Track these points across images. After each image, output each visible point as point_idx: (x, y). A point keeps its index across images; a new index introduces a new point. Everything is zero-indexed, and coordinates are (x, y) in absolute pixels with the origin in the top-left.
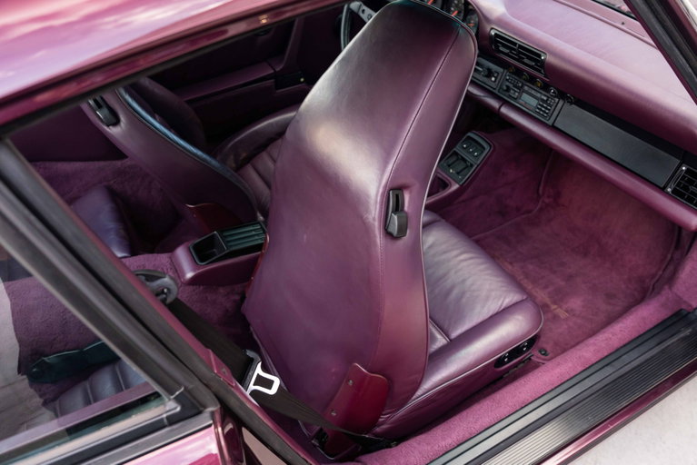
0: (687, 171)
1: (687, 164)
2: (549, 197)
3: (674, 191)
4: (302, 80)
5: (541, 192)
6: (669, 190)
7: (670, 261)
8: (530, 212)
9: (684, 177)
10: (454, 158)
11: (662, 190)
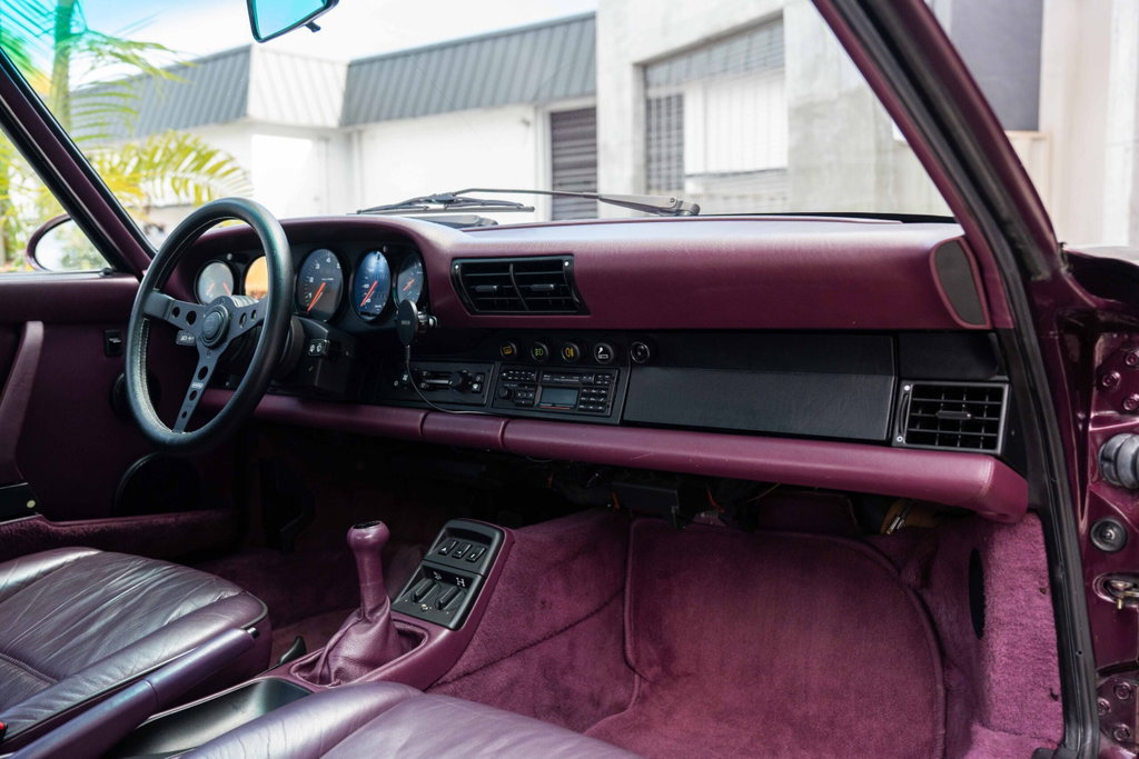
0: (917, 391)
1: (910, 379)
2: (651, 665)
3: (911, 438)
4: (31, 504)
5: (630, 656)
6: (900, 439)
7: (946, 697)
8: (621, 707)
9: (915, 406)
10: (425, 582)
11: (887, 444)
